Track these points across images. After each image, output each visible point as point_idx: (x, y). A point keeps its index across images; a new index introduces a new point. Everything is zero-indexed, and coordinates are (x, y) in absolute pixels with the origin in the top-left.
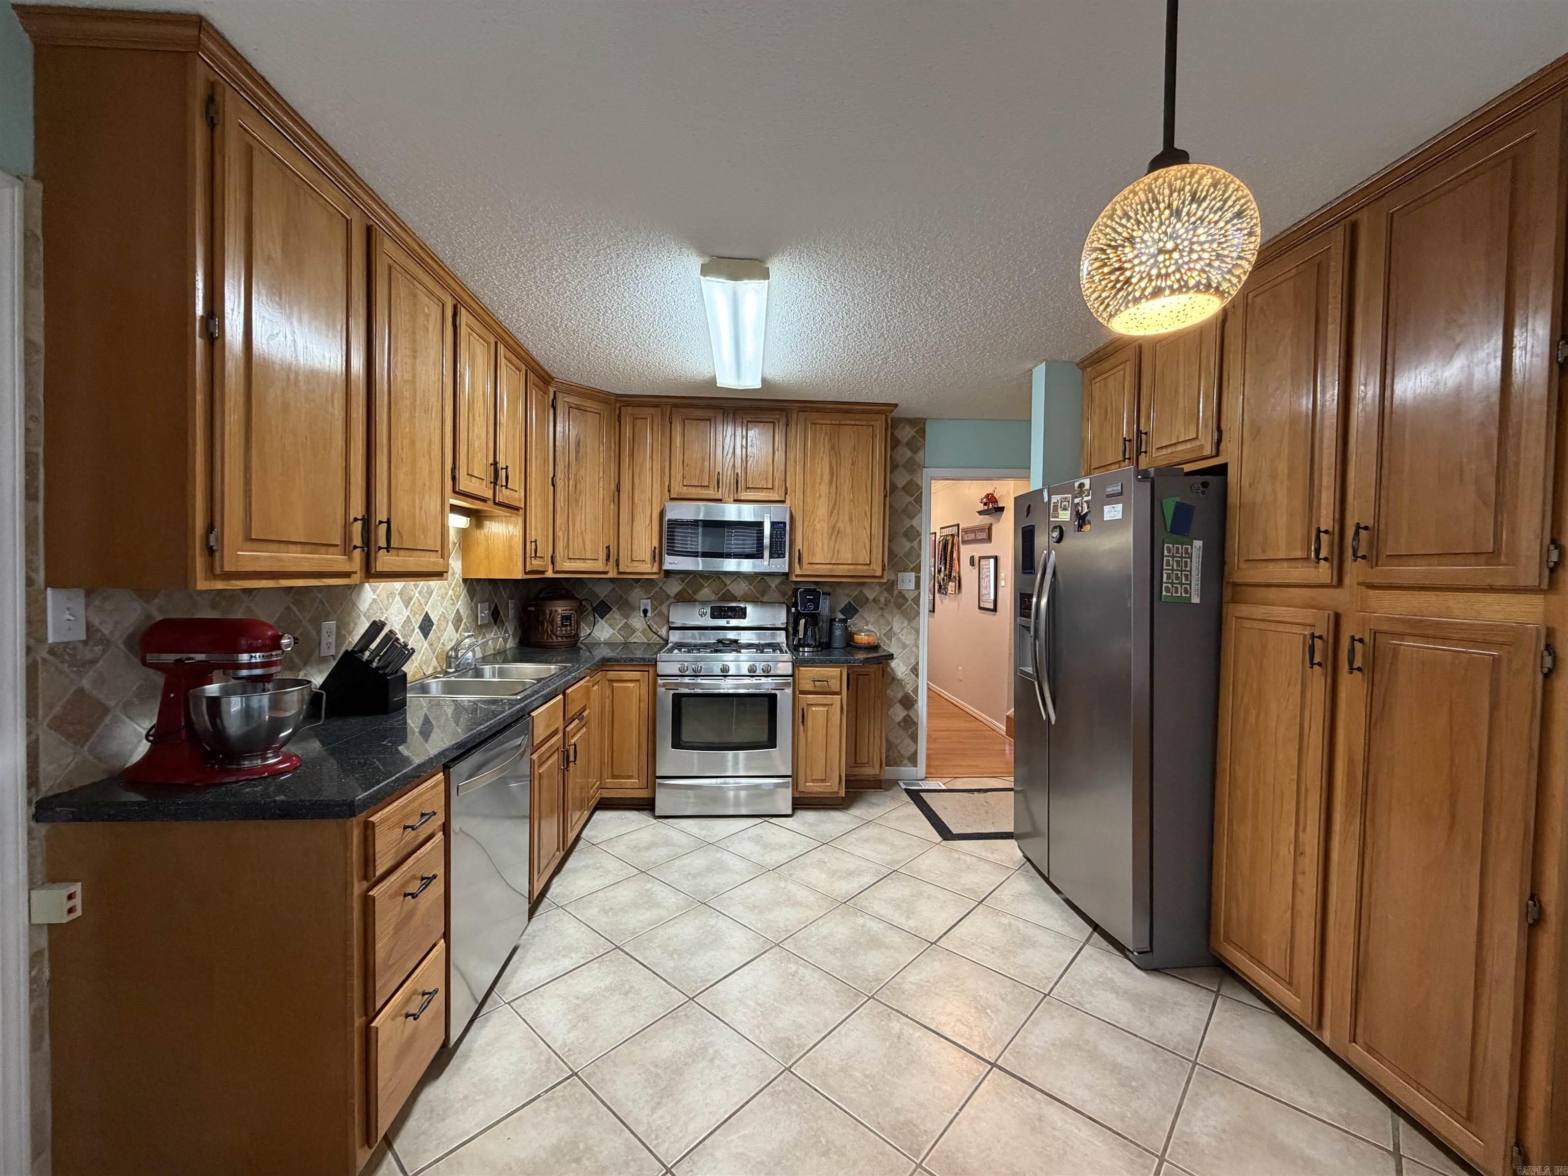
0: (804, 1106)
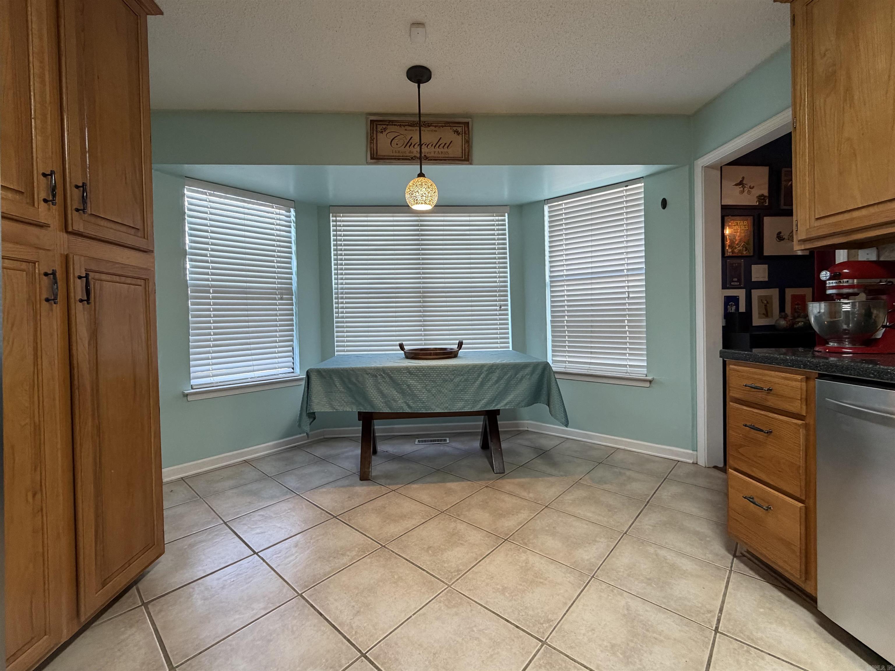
0: (523, 614)
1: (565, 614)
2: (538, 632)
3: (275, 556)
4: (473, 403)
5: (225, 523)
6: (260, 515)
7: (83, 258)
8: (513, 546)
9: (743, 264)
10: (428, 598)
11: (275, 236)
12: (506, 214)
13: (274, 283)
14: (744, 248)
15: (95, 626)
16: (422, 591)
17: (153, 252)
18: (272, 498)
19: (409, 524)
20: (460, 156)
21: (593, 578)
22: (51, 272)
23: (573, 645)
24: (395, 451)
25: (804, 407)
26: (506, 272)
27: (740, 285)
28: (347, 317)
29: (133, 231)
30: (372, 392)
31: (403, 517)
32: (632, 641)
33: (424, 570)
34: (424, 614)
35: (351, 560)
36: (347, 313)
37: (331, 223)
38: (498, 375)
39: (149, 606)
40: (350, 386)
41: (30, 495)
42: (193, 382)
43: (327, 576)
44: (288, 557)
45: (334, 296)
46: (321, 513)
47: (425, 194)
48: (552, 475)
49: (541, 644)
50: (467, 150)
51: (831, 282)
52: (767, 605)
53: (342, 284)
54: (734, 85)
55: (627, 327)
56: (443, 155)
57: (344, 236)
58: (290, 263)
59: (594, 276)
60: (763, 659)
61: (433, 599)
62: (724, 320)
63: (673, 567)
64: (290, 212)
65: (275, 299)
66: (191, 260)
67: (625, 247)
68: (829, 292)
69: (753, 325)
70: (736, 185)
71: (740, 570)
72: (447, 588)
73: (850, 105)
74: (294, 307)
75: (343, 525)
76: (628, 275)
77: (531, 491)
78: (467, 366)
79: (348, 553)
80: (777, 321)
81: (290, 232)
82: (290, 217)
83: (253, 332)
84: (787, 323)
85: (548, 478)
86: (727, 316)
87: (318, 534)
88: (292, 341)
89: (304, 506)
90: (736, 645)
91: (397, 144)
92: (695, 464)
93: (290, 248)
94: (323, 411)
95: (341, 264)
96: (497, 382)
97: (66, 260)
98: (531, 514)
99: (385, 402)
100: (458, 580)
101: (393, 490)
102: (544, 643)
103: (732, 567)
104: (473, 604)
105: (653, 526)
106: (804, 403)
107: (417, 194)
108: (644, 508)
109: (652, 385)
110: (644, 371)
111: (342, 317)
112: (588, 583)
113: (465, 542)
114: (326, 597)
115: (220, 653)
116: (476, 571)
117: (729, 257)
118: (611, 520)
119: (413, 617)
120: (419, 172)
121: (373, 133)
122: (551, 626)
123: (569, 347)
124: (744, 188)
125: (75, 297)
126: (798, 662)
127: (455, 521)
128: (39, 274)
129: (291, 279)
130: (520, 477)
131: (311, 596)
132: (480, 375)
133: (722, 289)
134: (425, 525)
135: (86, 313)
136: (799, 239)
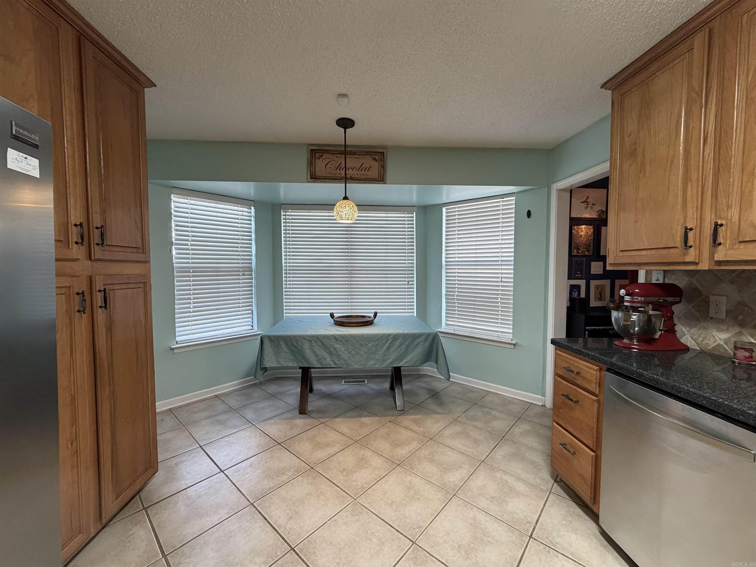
0: (403, 521)
1: (431, 522)
2: (411, 535)
3: (235, 474)
4: (382, 362)
5: (201, 447)
6: (225, 441)
7: (102, 277)
8: (403, 469)
9: (585, 261)
10: (340, 508)
11: (239, 228)
12: (415, 213)
13: (238, 263)
14: (586, 250)
15: (112, 524)
16: (336, 503)
17: (149, 261)
18: (235, 427)
19: (331, 450)
20: (377, 177)
21: (455, 496)
22: (81, 292)
23: (433, 544)
24: (326, 389)
25: (598, 389)
26: (413, 256)
27: (582, 276)
28: (293, 288)
29: (135, 250)
30: (308, 353)
31: (328, 445)
32: (473, 543)
33: (338, 487)
34: (336, 520)
35: (288, 479)
36: (293, 284)
37: (282, 217)
38: (400, 342)
39: (148, 510)
40: (292, 348)
41: (69, 443)
42: (178, 339)
43: (272, 490)
44: (245, 475)
45: (283, 272)
46: (270, 441)
47: (348, 213)
48: (438, 413)
49: (412, 543)
50: (382, 173)
51: (627, 297)
52: (569, 519)
53: (289, 263)
54: (580, 133)
55: (500, 303)
56: (364, 177)
57: (292, 226)
58: (251, 248)
59: (476, 264)
60: (557, 557)
61: (343, 509)
62: (569, 303)
63: (511, 489)
64: (251, 209)
65: (239, 275)
66: (176, 249)
67: (500, 243)
68: (626, 304)
69: (591, 306)
70: (582, 202)
71: (556, 492)
72: (354, 501)
73: (644, 176)
74: (253, 281)
75: (284, 450)
76: (501, 265)
77: (421, 426)
78: (378, 335)
79: (287, 473)
80: (608, 303)
81: (250, 224)
82: (250, 213)
83: (221, 297)
84: (614, 306)
85: (435, 416)
86: (571, 299)
87: (267, 457)
88: (252, 306)
89: (257, 434)
90: (542, 546)
91: (330, 168)
92: (544, 406)
93: (251, 236)
94: (272, 366)
95: (289, 248)
96: (400, 346)
97: (91, 279)
98: (419, 445)
99: (318, 360)
100: (361, 495)
101: (322, 423)
102: (414, 543)
103: (551, 489)
104: (369, 513)
105: (503, 456)
106: (598, 386)
107: (342, 213)
108: (500, 442)
109: (516, 347)
110: (511, 336)
111: (290, 288)
112: (450, 499)
113: (370, 466)
114: (270, 506)
115: (196, 546)
116: (375, 488)
117: (575, 256)
118: (475, 451)
119: (328, 522)
120: (344, 196)
121: (312, 159)
122: (420, 531)
123: (458, 314)
124: (588, 205)
125: (97, 305)
126: (580, 560)
127: (364, 449)
128: (73, 294)
129: (251, 259)
130: (416, 414)
131: (259, 505)
132: (387, 342)
133: (568, 279)
134: (343, 452)
135: (104, 315)
136: (610, 263)
